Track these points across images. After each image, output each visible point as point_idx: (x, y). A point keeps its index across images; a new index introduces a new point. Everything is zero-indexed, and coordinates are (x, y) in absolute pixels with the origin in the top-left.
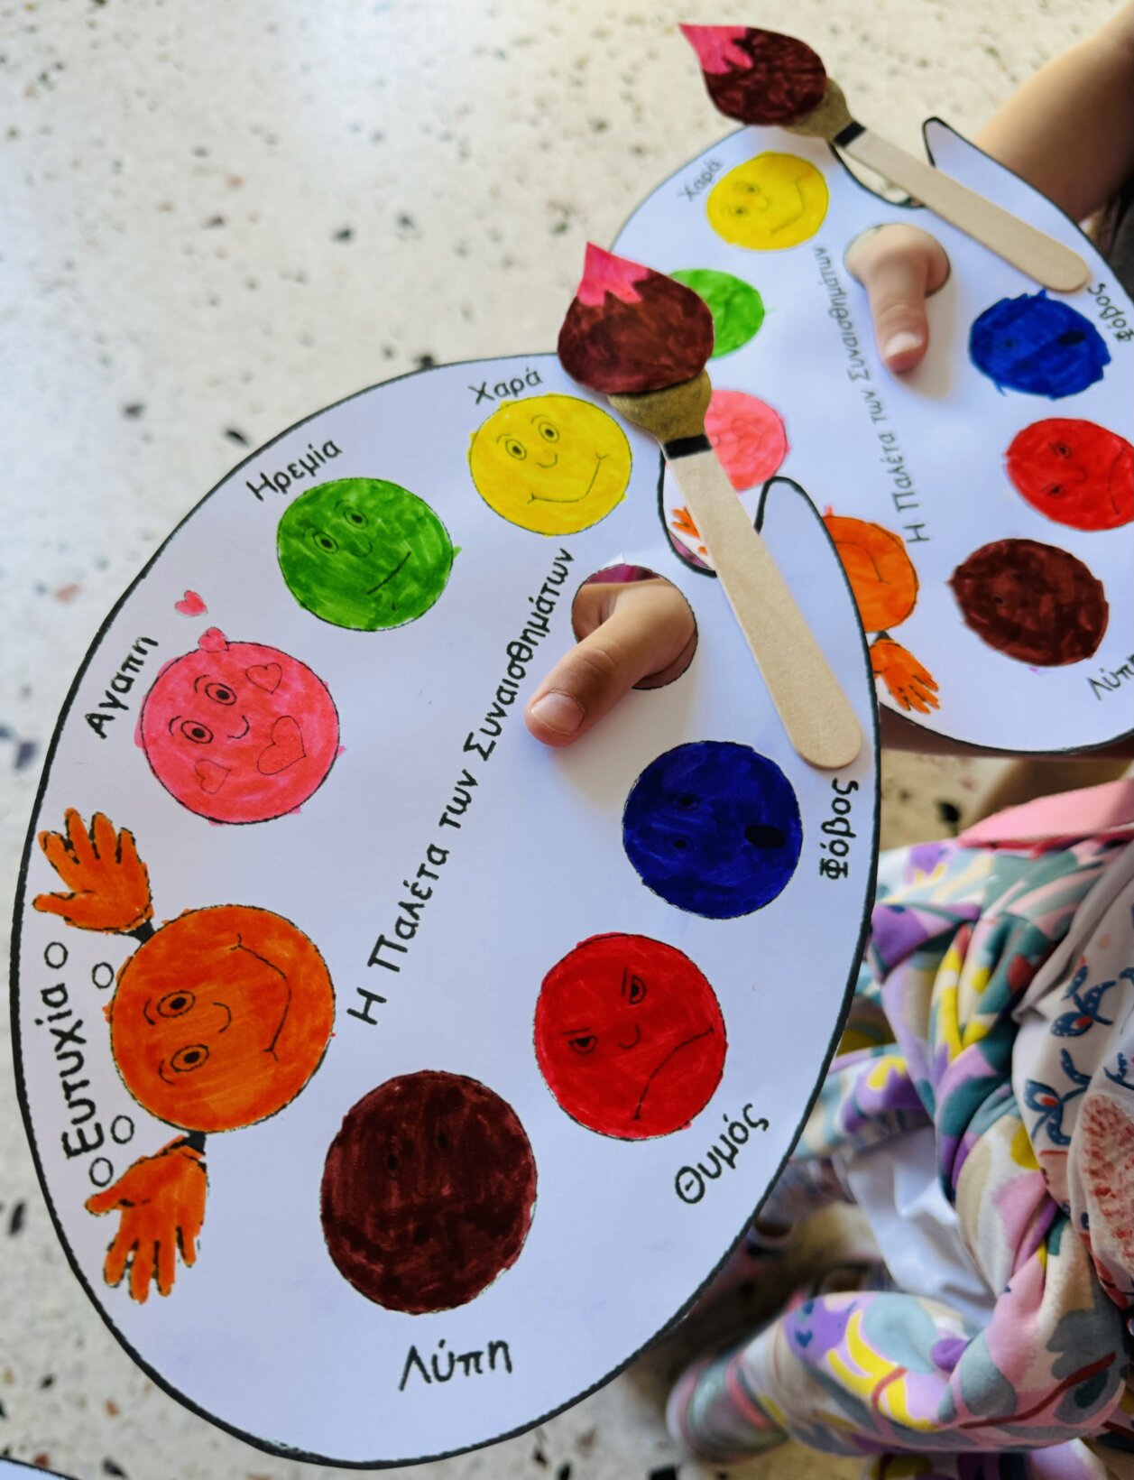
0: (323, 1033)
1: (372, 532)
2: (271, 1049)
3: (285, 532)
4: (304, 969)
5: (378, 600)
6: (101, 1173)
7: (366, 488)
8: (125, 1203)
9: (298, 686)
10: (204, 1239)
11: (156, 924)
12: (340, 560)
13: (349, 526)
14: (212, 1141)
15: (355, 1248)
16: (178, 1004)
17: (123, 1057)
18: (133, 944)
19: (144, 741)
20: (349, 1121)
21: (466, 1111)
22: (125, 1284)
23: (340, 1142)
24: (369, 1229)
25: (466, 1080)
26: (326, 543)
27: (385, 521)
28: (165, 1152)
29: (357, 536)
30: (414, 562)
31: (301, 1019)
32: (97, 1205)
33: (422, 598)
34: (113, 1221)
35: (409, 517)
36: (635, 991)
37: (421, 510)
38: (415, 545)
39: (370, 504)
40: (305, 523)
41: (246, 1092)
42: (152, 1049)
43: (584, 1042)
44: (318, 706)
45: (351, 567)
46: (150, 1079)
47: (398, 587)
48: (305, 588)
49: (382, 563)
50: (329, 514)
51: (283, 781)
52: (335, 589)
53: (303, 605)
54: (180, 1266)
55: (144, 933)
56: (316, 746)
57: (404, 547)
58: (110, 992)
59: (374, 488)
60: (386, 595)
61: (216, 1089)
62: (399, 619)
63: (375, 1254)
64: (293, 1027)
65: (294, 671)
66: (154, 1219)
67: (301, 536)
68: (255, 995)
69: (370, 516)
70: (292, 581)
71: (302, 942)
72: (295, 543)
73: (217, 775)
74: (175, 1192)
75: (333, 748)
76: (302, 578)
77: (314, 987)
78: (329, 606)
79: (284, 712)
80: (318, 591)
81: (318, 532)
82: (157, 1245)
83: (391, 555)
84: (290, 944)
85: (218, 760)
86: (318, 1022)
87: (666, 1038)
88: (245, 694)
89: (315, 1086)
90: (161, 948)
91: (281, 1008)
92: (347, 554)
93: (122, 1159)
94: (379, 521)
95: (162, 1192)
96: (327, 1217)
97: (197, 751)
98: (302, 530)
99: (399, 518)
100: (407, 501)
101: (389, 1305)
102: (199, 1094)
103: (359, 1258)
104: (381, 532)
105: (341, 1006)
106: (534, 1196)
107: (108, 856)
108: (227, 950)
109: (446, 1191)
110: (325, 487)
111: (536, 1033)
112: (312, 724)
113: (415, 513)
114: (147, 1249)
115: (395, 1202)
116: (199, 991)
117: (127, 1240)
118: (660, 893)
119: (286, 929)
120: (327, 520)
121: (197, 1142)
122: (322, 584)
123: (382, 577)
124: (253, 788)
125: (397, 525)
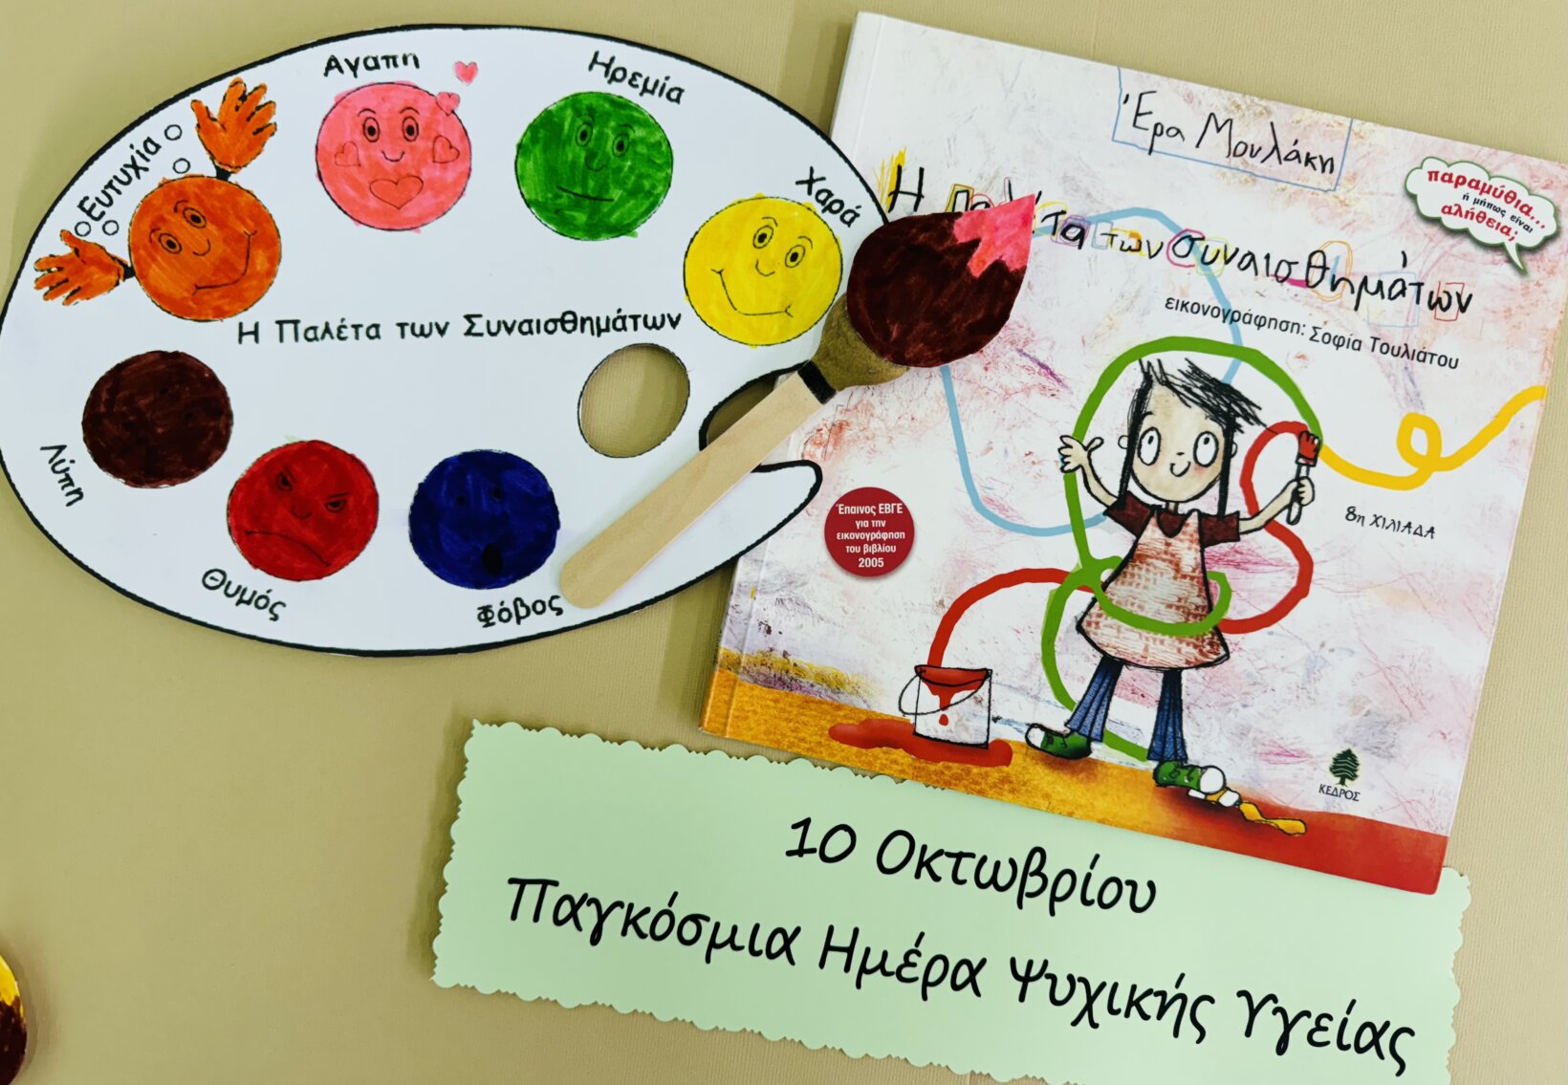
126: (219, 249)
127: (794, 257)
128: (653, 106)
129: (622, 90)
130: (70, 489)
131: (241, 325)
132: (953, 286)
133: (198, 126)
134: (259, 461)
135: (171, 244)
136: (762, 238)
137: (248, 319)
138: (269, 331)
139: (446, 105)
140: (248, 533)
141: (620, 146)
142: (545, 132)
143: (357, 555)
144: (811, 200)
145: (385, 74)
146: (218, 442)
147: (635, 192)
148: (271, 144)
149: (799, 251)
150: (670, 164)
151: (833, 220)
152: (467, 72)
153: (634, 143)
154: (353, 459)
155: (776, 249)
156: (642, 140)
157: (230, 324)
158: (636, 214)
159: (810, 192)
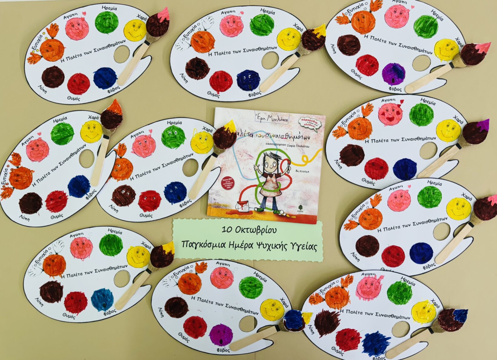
0: (375, 228)
1: (433, 196)
2: (370, 225)
3: (426, 188)
4: (379, 223)
5: (425, 202)
6: (352, 219)
7: (438, 191)
8: (350, 222)
9: (408, 202)
10: (352, 230)
11: (375, 208)
12: (427, 195)
13: (432, 193)
14: (359, 225)
15: (359, 243)
16: (369, 215)
17: (362, 214)
18: (372, 207)
19: (392, 194)
20: (368, 236)
21: (376, 245)
22: (344, 227)
23: (366, 236)
24: (361, 243)
25: (379, 244)
26: (427, 193)
27: (436, 197)
28: (356, 222)
29: (431, 195)
30: (433, 203)
31: (374, 225)
32: (349, 220)
33: (428, 207)
34: (349, 222)
35: (438, 198)
36: (398, 255)
37: (440, 199)
38: (435, 202)
39: (437, 193)
40: (428, 189)
41: (365, 225)
42: (364, 215)
43: (389, 252)
44: (407, 205)
45: (427, 197)
46: (361, 217)
47: (428, 203)
48: (420, 195)
49: (430, 200)
50: (432, 190)
51: (396, 208)
52: (422, 197)
53: (418, 196)
54: (348, 230)
55: (373, 207)
56: (402, 208)
57: (434, 201)
58: (366, 209)
59: (439, 192)
60: (426, 203)
61: (364, 223)
62: (424, 206)
63: (359, 245)
64: (373, 225)
65: (409, 200)
66: (350, 226)
67: (426, 190)
68: (374, 220)
69: (435, 194)
70: (420, 193)
71: (381, 221)
72: (425, 190)
73: (393, 202)
74: (353, 225)
75: (403, 210)
76: (421, 193)
77: (378, 225)
78: (420, 198)
79: (404, 202)
80: (421, 196)
81: (428, 191)
82: (349, 227)
83: (432, 200)
84: (380, 220)
85: (394, 201)
86: (375, 227)
87: (395, 260)
88: (403, 198)
89: (370, 231)
90: (373, 210)
91: (374, 223)
92: (428, 196)
93: (354, 220)
94: (435, 196)
95: (353, 224)
96: (360, 239)
97: (394, 199)
98: (427, 189)
99: (437, 197)
100: (440, 197)
101: (356, 249)
102: (362, 222)
103: (358, 244)
104: (434, 197)
105: (378, 228)
106: (373, 256)
107: (379, 199)
108: (376, 215)
109: (368, 248)
110: (435, 187)
111: (387, 248)
112: (405, 206)
113: (439, 199)
114: (348, 226)
115: (365, 244)
116: (371, 215)
117: (348, 224)
118: (410, 252)
119: (382, 219)
120: (430, 190)
121: (359, 224)
122: (422, 196)
123: (428, 201)
124: (394, 206)
125: (436, 198)
126: (373, 218)
127: (463, 206)
128: (437, 187)
129: (433, 185)
130: (357, 259)
131: (378, 230)
132: (490, 208)
133: (371, 201)
134: (385, 250)
135: (365, 219)
136: (457, 204)
137: (379, 228)
138: (383, 230)
139: (407, 192)
140: (386, 261)
141: (433, 193)
142: (422, 193)
143: (403, 262)
144: (464, 197)
145: (398, 189)
146: (378, 248)
147: (437, 200)
148: (381, 202)
149: (464, 205)
150: (441, 195)
151: (468, 200)
152: (410, 186)
153: (435, 193)
154: (399, 247)
155: (460, 205)
156: (437, 192)
157: (376, 230)
158: (437, 203)
159: (464, 196)
